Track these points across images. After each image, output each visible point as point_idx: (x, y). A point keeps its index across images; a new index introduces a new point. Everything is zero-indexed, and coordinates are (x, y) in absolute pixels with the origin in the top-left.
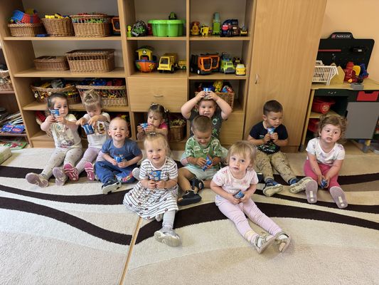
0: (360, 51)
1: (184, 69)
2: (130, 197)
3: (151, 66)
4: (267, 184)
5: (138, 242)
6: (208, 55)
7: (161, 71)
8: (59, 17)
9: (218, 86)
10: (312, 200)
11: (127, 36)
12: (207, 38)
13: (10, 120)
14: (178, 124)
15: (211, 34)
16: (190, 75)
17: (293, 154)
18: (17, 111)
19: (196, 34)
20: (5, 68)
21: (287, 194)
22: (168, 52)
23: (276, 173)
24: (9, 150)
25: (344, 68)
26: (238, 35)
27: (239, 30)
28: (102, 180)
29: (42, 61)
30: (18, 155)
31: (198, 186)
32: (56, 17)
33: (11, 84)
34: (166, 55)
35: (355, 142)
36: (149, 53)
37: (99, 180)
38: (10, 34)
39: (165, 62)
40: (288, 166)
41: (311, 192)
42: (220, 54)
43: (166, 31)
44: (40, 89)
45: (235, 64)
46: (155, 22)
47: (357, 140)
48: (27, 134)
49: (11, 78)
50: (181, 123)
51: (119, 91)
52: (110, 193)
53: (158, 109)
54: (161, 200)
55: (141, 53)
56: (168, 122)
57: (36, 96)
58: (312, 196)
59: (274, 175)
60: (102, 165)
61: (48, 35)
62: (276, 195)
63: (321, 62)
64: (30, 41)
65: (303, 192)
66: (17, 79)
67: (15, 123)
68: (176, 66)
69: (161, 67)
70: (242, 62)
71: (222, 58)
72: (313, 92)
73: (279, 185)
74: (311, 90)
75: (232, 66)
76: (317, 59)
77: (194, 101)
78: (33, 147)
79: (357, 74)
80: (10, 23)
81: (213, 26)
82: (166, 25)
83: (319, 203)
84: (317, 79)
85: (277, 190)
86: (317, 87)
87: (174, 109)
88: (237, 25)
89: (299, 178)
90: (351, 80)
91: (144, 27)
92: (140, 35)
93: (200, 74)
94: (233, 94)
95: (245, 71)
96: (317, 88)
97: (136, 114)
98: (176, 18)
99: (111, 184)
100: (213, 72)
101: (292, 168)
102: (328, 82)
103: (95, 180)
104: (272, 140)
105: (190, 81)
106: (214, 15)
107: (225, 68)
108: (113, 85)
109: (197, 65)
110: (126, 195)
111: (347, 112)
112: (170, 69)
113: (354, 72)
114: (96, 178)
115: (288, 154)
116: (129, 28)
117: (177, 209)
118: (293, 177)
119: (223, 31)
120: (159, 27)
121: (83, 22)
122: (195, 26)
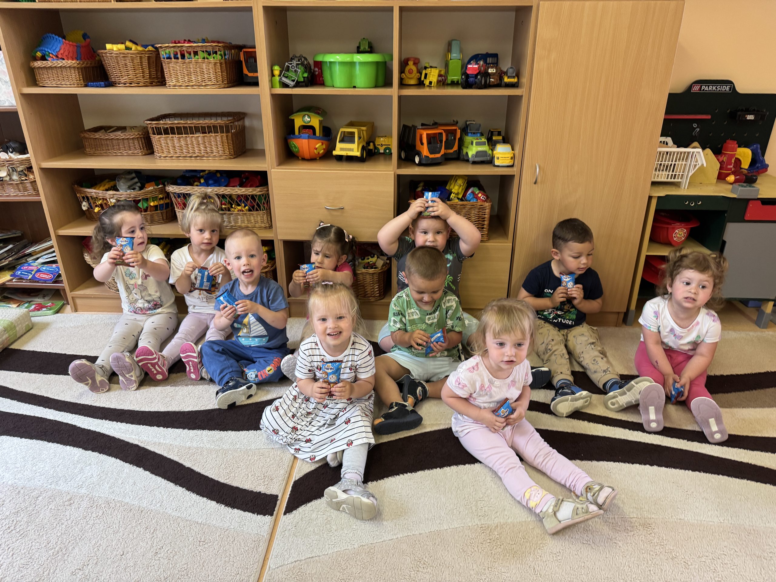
0: (750, 117)
1: (388, 155)
2: (275, 414)
3: (319, 146)
4: (560, 391)
5: (289, 509)
6: (435, 125)
7: (340, 158)
8: (134, 47)
9: (456, 188)
10: (654, 425)
11: (272, 86)
12: (435, 91)
13: (30, 255)
14: (373, 266)
15: (442, 82)
16: (399, 166)
17: (611, 329)
18: (46, 236)
19: (413, 82)
20: (23, 150)
21: (600, 411)
22: (353, 119)
23: (578, 369)
24: (27, 317)
25: (717, 152)
26: (499, 85)
27: (501, 74)
28: (217, 380)
29: (97, 135)
30: (45, 326)
31: (414, 394)
32: (127, 48)
33: (34, 183)
34: (351, 124)
35: (741, 306)
36: (315, 121)
37: (212, 381)
38: (33, 81)
39: (348, 138)
40: (603, 354)
41: (652, 409)
42: (461, 123)
43: (351, 77)
44: (92, 192)
45: (492, 144)
46: (329, 58)
47: (745, 302)
48: (65, 284)
49: (35, 169)
50: (380, 263)
51: (253, 197)
52: (232, 406)
53: (332, 235)
54: (338, 422)
55: (299, 121)
56: (353, 260)
57: (85, 206)
58: (653, 416)
59: (573, 373)
60: (216, 348)
61: (111, 84)
62: (577, 415)
63: (669, 140)
64: (75, 96)
65: (634, 408)
66: (46, 171)
67: (41, 260)
68: (371, 147)
69: (341, 149)
70: (506, 140)
71: (465, 130)
72: (654, 202)
73: (584, 393)
74: (650, 198)
75: (485, 148)
76: (662, 135)
77: (405, 218)
78: (76, 310)
79: (745, 165)
80: (35, 59)
81: (447, 66)
82: (352, 64)
83: (667, 432)
84: (663, 177)
85: (579, 404)
86: (662, 192)
87: (364, 237)
88: (496, 64)
89: (626, 379)
90: (731, 178)
91: (307, 68)
92: (298, 85)
93: (420, 164)
94: (487, 205)
95: (513, 158)
96: (662, 194)
97: (288, 244)
98: (371, 50)
99: (235, 387)
100: (447, 160)
101: (611, 359)
102: (685, 182)
103: (202, 379)
104: (570, 300)
105: (399, 178)
106: (450, 45)
107: (472, 151)
108: (242, 185)
109: (414, 146)
110: (268, 410)
111: (724, 243)
112: (358, 154)
113: (738, 162)
114: (204, 375)
115: (602, 330)
116: (277, 70)
117: (373, 441)
118: (612, 376)
119: (467, 76)
120: (337, 69)
121: (183, 57)
122: (411, 65)
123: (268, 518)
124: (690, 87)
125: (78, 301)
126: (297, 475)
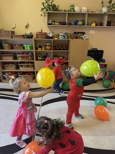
0: (100, 53)
5: (42, 106)
123: (39, 107)
124: (92, 50)
125: (4, 82)
126: (42, 103)
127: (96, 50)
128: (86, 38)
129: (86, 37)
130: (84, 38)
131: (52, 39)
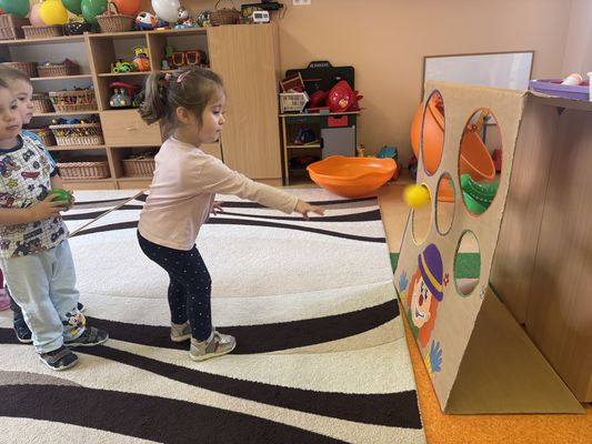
51: (92, 128)
111: (322, 140)
124: (309, 65)
127: (326, 65)
128: (264, 20)
129: (266, 16)
130: (255, 20)
131: (147, 33)
